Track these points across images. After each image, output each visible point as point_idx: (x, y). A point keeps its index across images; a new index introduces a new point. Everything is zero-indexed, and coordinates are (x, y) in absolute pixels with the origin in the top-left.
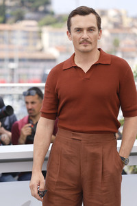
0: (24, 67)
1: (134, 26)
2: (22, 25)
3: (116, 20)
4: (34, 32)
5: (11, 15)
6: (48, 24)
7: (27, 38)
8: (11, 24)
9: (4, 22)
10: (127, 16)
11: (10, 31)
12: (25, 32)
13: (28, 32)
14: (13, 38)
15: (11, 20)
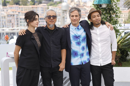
0: (42, 22)
1: (84, 6)
2: (41, 5)
3: (78, 3)
4: (46, 8)
5: (37, 2)
6: (51, 5)
7: (43, 10)
8: (36, 5)
9: (34, 4)
10: (82, 2)
11: (36, 8)
12: (42, 8)
13: (43, 8)
14: (38, 10)
15: (36, 4)
